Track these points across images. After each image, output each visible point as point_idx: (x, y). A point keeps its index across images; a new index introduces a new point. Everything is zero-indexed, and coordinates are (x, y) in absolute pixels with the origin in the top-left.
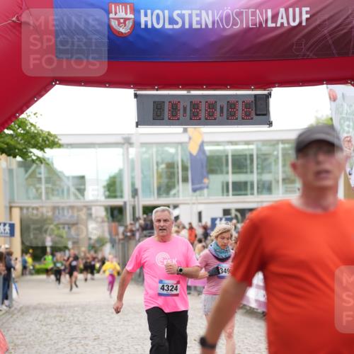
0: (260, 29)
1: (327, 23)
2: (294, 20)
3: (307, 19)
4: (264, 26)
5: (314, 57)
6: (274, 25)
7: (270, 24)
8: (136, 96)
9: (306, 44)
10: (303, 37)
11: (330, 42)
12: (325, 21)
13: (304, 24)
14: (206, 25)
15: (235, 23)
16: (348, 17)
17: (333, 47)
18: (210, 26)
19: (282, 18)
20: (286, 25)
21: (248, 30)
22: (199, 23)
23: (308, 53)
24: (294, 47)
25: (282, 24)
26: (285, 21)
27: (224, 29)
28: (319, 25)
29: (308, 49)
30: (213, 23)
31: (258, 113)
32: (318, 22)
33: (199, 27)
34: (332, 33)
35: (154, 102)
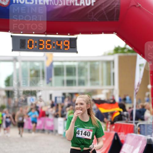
0: (72, 7)
1: (103, 5)
2: (88, 3)
3: (94, 3)
4: (74, 5)
5: (98, 21)
6: (78, 5)
7: (77, 4)
8: (12, 36)
9: (94, 14)
10: (93, 11)
11: (105, 14)
12: (102, 4)
13: (93, 5)
14: (46, 3)
15: (60, 3)
16: (113, 3)
17: (106, 16)
18: (48, 4)
19: (82, 1)
20: (84, 5)
21: (66, 6)
22: (42, 2)
23: (95, 19)
24: (88, 16)
25: (82, 4)
26: (83, 3)
27: (55, 5)
28: (100, 6)
29: (95, 17)
30: (49, 2)
31: (72, 47)
32: (99, 4)
33: (42, 4)
34: (106, 9)
35: (21, 40)
